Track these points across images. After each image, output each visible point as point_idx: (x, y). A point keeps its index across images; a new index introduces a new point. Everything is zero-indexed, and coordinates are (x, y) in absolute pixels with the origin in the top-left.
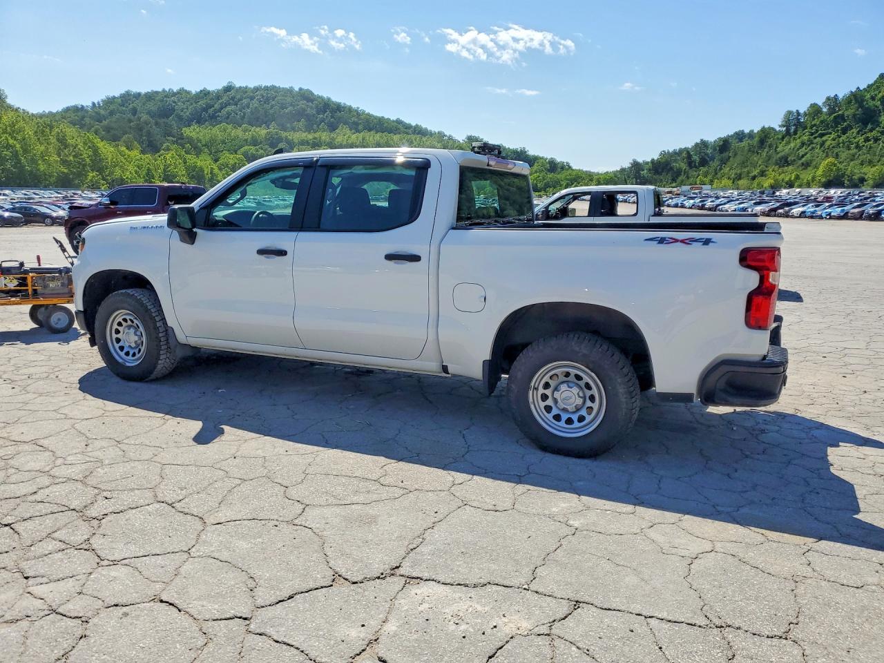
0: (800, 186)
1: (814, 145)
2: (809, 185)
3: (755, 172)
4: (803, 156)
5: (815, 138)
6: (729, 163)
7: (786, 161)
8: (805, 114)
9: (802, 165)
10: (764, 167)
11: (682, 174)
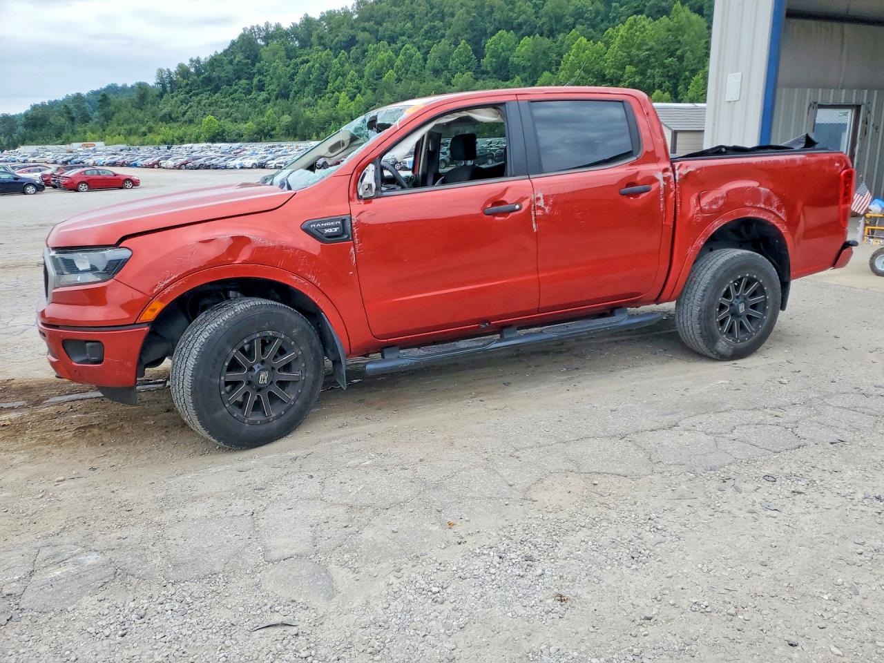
0: (190, 142)
1: (192, 103)
2: (197, 141)
3: (144, 129)
4: (184, 114)
5: (191, 97)
6: (114, 119)
7: (171, 118)
8: (176, 74)
9: (185, 122)
10: (151, 123)
11: (66, 130)
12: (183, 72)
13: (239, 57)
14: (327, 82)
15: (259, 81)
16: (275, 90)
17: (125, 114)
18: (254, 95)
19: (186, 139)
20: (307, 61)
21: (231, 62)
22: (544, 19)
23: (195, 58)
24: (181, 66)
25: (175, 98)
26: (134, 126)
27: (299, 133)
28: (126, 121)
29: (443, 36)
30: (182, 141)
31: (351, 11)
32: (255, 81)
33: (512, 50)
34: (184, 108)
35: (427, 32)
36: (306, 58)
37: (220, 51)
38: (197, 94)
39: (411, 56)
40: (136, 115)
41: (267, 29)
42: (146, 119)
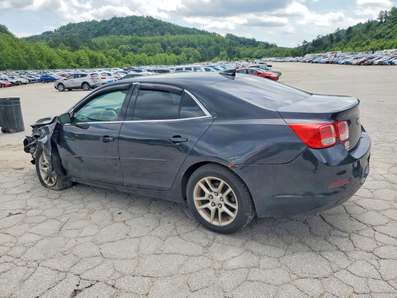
0: (387, 49)
1: (394, 28)
2: (391, 48)
3: (364, 43)
4: (388, 33)
5: (394, 24)
6: (351, 39)
7: (380, 36)
8: (390, 13)
9: (388, 38)
10: (369, 40)
11: (328, 46)
17: (357, 36)
19: (385, 47)
28: (357, 40)
30: (382, 48)
40: (363, 36)
42: (367, 38)
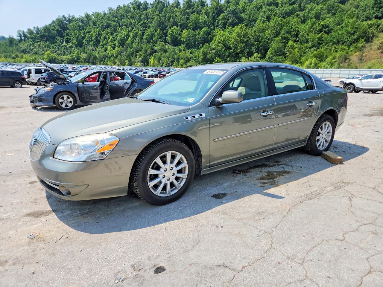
12: (31, 32)
13: (57, 27)
14: (99, 41)
15: (67, 38)
16: (75, 43)
18: (64, 44)
20: (90, 32)
21: (53, 30)
22: (190, 24)
23: (36, 26)
24: (29, 30)
25: (27, 43)
26: (8, 54)
27: (91, 61)
29: (149, 27)
31: (107, 13)
32: (65, 38)
33: (180, 34)
34: (32, 47)
35: (142, 24)
36: (89, 30)
37: (47, 24)
38: (37, 42)
39: (137, 33)
41: (69, 17)
